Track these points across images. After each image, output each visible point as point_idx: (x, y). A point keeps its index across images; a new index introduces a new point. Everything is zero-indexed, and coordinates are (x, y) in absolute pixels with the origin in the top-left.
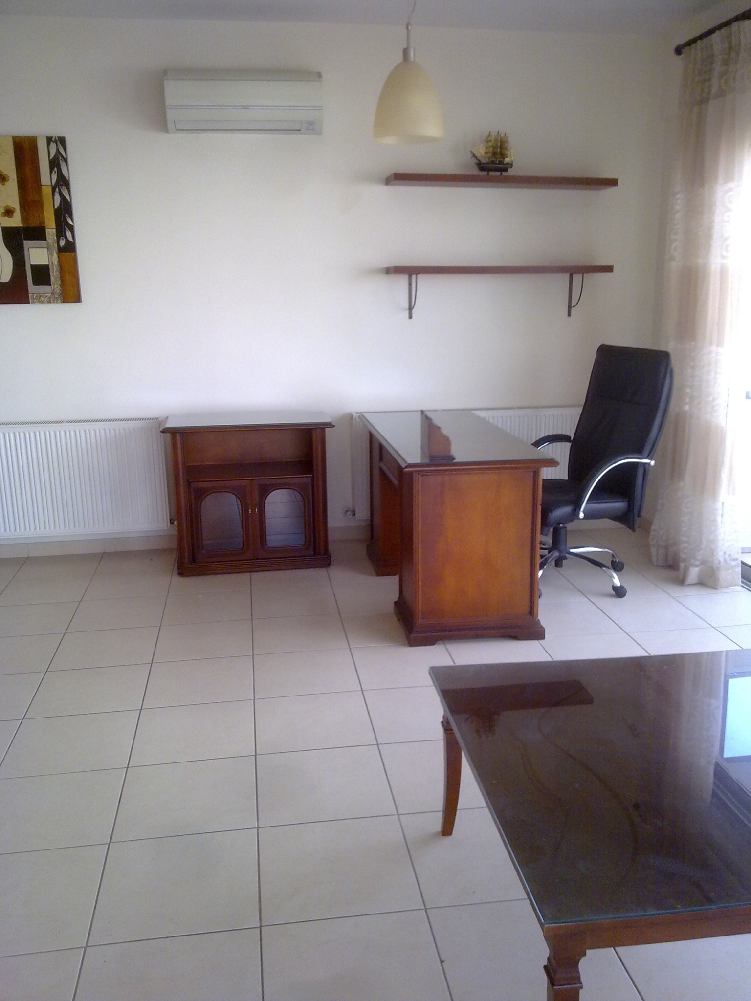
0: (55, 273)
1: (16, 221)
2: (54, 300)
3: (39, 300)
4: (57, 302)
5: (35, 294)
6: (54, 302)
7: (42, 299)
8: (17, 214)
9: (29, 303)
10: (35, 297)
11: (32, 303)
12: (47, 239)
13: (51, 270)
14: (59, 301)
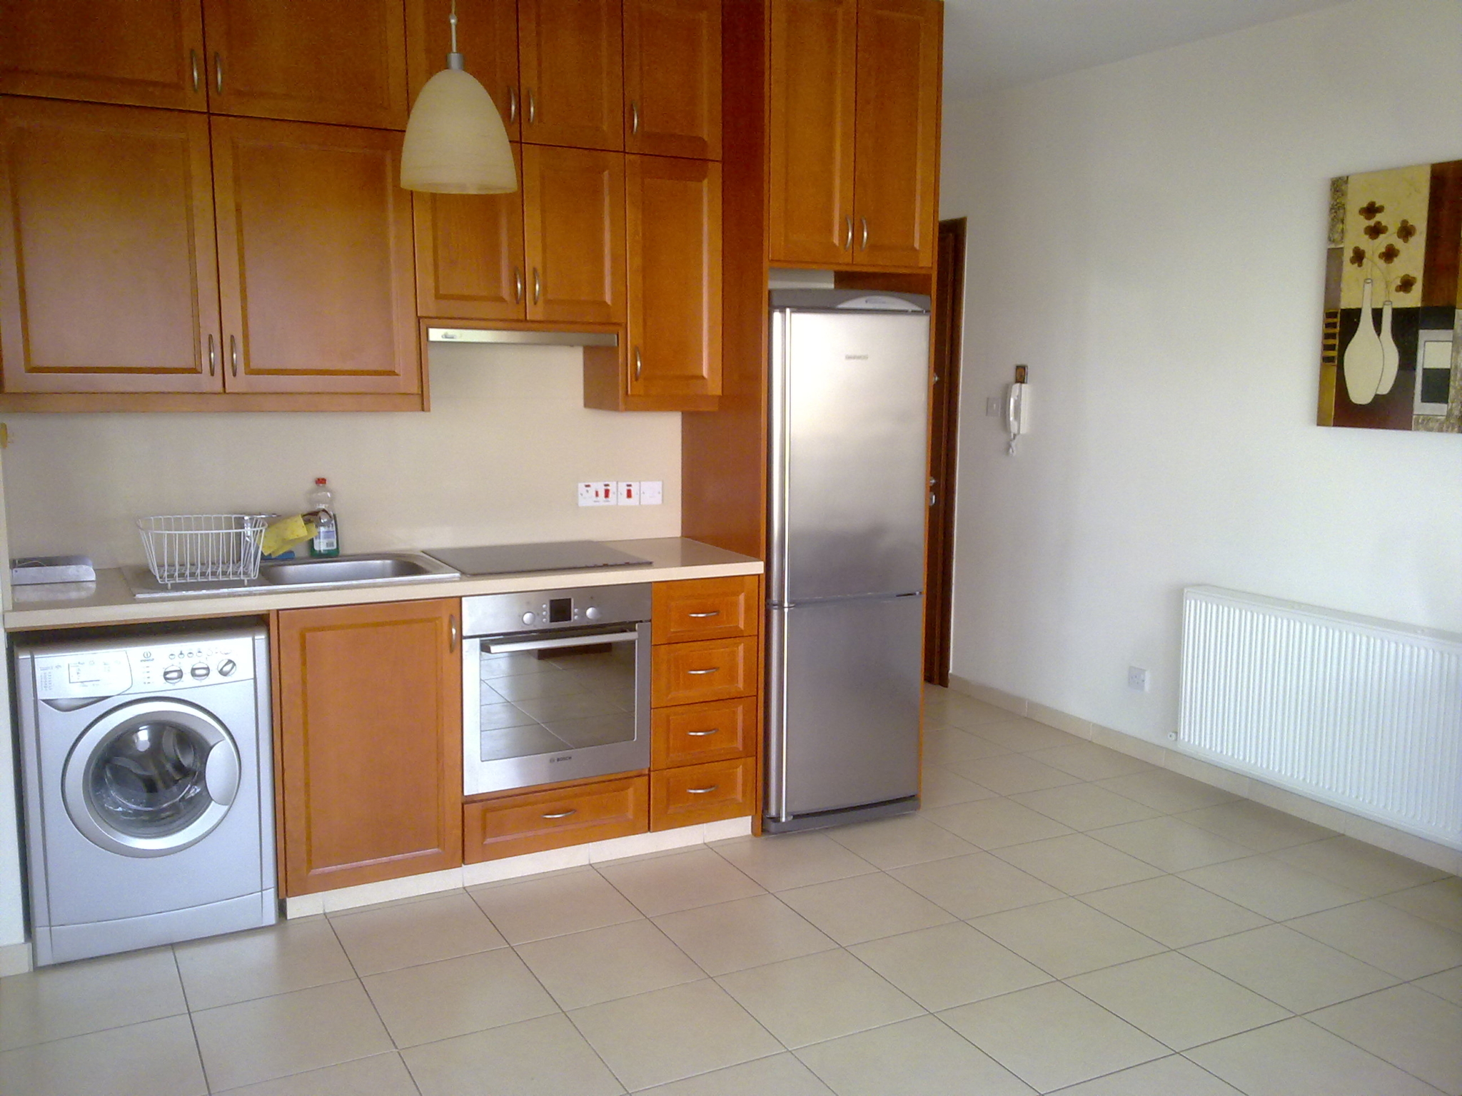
0: (1457, 383)
1: (1413, 299)
2: (1448, 428)
3: (1427, 424)
4: (1452, 430)
5: (1422, 417)
6: (1447, 431)
7: (1431, 425)
8: (1418, 288)
9: (1411, 430)
10: (1420, 421)
11: (1415, 430)
12: (1455, 327)
13: (1452, 378)
14: (1456, 429)
